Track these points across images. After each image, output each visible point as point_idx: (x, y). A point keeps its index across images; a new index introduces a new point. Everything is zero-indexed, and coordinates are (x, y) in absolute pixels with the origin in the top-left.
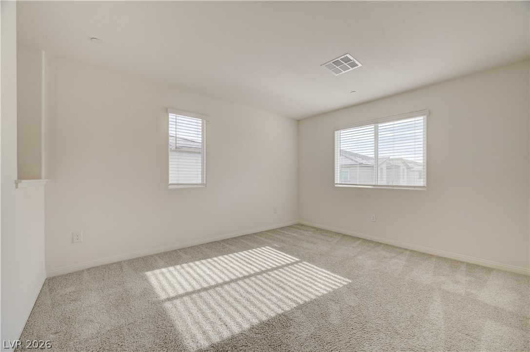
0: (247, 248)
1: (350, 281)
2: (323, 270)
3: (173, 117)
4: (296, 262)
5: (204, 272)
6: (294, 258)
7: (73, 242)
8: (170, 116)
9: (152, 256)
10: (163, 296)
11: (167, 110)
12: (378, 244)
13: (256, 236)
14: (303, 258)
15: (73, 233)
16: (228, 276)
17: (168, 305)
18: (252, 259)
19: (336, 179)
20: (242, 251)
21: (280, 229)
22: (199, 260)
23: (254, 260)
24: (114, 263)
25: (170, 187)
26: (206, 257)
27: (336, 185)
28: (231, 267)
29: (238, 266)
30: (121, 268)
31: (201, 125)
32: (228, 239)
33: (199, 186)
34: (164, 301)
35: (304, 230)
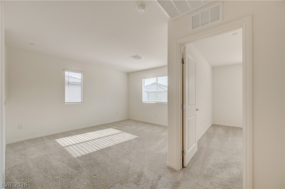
0: (101, 129)
1: (138, 137)
2: (130, 134)
3: (67, 73)
4: (121, 133)
5: (82, 138)
6: (120, 131)
7: (19, 129)
8: (66, 73)
9: (57, 134)
10: (64, 146)
11: (64, 70)
12: (156, 125)
13: (107, 125)
14: (124, 131)
15: (19, 125)
16: (91, 138)
17: (66, 148)
18: (103, 133)
19: (143, 99)
20: (99, 130)
21: (119, 121)
22: (79, 134)
23: (104, 133)
24: (39, 138)
25: (66, 104)
26: (83, 133)
27: (143, 102)
28: (93, 136)
29: (96, 135)
30: (43, 139)
31: (81, 76)
32: (94, 126)
33: (80, 103)
34: (64, 147)
35: (130, 121)
